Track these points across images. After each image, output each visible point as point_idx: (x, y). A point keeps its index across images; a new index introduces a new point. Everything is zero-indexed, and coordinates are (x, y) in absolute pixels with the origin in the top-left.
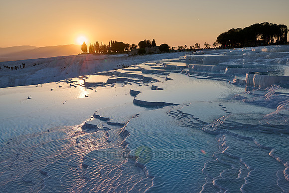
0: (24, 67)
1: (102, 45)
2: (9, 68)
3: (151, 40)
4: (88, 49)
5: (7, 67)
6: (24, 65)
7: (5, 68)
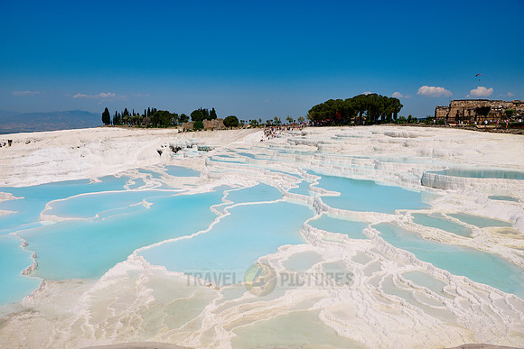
0: (10, 145)
1: (134, 115)
3: (210, 110)
4: (112, 119)
6: (10, 141)
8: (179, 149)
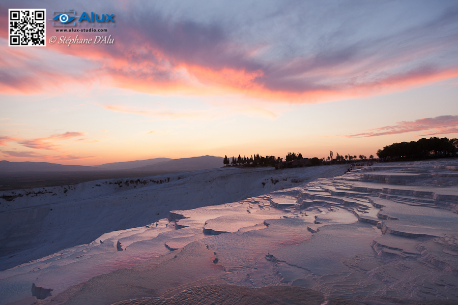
0: (168, 180)
1: (245, 159)
2: (155, 182)
4: (230, 161)
5: (153, 181)
6: (169, 179)
7: (151, 182)
8: (277, 181)
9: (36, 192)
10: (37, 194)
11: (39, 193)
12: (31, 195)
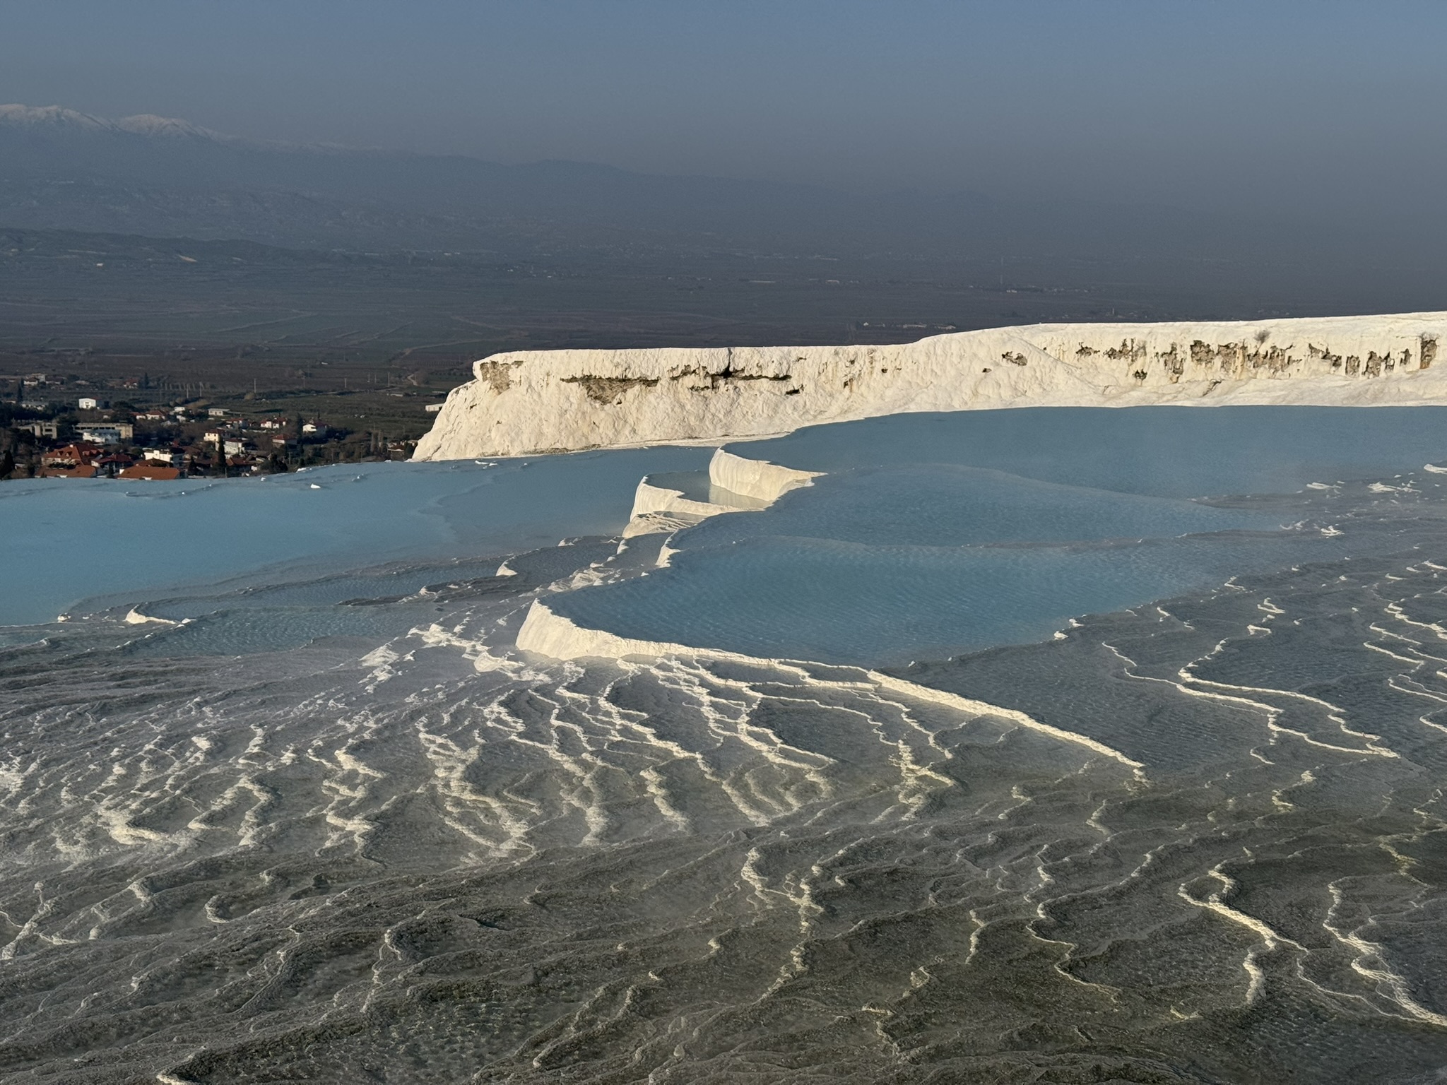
9: (712, 372)
10: (714, 377)
11: (727, 374)
12: (689, 381)
